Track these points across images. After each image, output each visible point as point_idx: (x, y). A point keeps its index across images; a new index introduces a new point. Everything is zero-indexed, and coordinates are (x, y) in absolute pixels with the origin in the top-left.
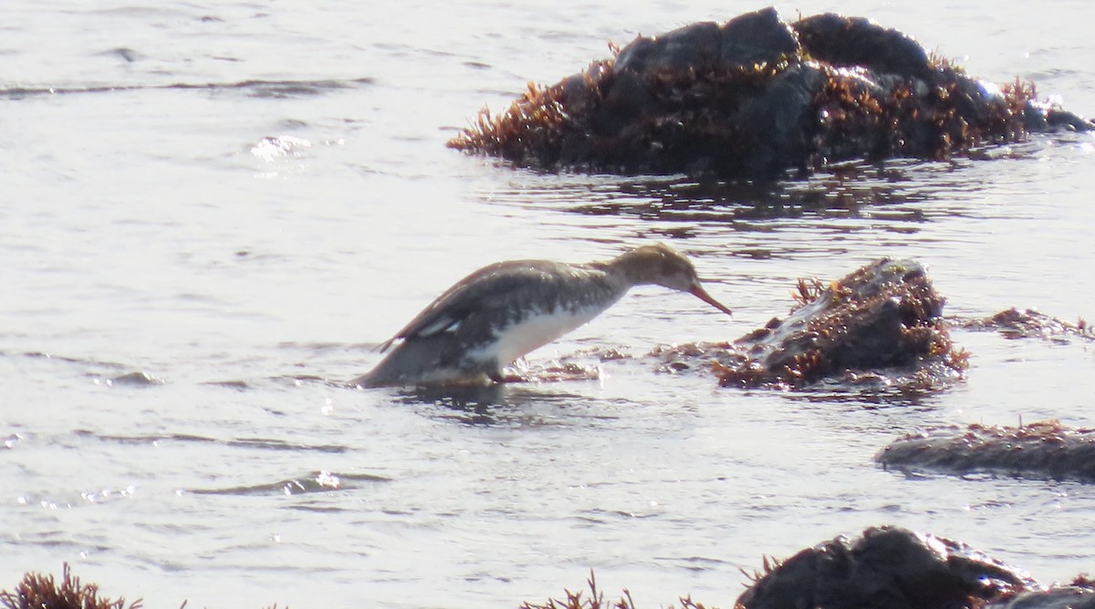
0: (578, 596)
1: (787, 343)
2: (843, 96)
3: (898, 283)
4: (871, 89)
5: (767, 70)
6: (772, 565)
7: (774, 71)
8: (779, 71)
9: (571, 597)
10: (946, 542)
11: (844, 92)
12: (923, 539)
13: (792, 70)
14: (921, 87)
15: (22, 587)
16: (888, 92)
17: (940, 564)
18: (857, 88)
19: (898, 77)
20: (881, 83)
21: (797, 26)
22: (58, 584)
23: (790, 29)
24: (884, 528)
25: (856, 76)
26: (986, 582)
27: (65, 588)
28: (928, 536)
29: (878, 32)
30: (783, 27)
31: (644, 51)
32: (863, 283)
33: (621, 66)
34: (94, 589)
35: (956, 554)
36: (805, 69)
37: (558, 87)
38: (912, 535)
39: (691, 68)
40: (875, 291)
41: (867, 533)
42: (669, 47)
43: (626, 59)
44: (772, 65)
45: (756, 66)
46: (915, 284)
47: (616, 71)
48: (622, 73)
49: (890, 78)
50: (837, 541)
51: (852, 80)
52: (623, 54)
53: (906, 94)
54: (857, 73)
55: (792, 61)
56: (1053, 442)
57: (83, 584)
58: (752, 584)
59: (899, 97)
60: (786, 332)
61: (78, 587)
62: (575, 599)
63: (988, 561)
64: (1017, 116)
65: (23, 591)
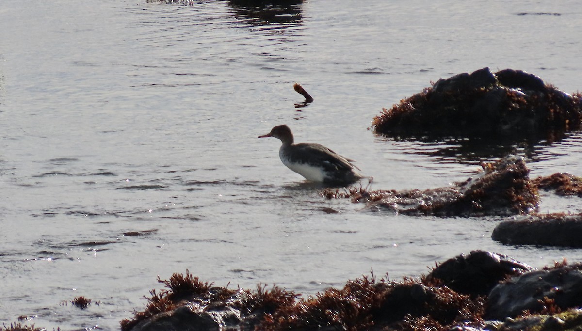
0: (367, 277)
1: (473, 186)
2: (513, 98)
3: (513, 164)
4: (523, 96)
5: (485, 90)
6: (438, 264)
7: (488, 90)
8: (490, 90)
9: (365, 278)
10: (500, 255)
11: (513, 97)
12: (491, 254)
13: (495, 90)
14: (542, 94)
15: (172, 278)
16: (530, 96)
17: (497, 263)
18: (518, 95)
19: (533, 91)
20: (527, 94)
21: (496, 74)
22: (185, 276)
23: (494, 75)
24: (477, 251)
25: (518, 91)
26: (514, 269)
27: (187, 278)
28: (493, 253)
29: (526, 75)
30: (491, 74)
31: (442, 84)
32: (500, 164)
33: (434, 90)
34: (197, 278)
35: (503, 259)
36: (500, 89)
37: (412, 98)
38: (488, 253)
39: (458, 90)
40: (504, 167)
41: (471, 253)
42: (451, 82)
43: (436, 87)
44: (487, 88)
45: (482, 89)
46: (519, 164)
47: (432, 91)
48: (434, 92)
49: (530, 91)
50: (461, 256)
51: (516, 93)
52: (435, 85)
53: (536, 97)
54: (518, 90)
55: (495, 86)
56: (559, 219)
57: (193, 277)
58: (431, 271)
59: (534, 98)
60: (473, 182)
61: (192, 278)
62: (366, 278)
63: (515, 262)
64: (577, 104)
65: (172, 280)
